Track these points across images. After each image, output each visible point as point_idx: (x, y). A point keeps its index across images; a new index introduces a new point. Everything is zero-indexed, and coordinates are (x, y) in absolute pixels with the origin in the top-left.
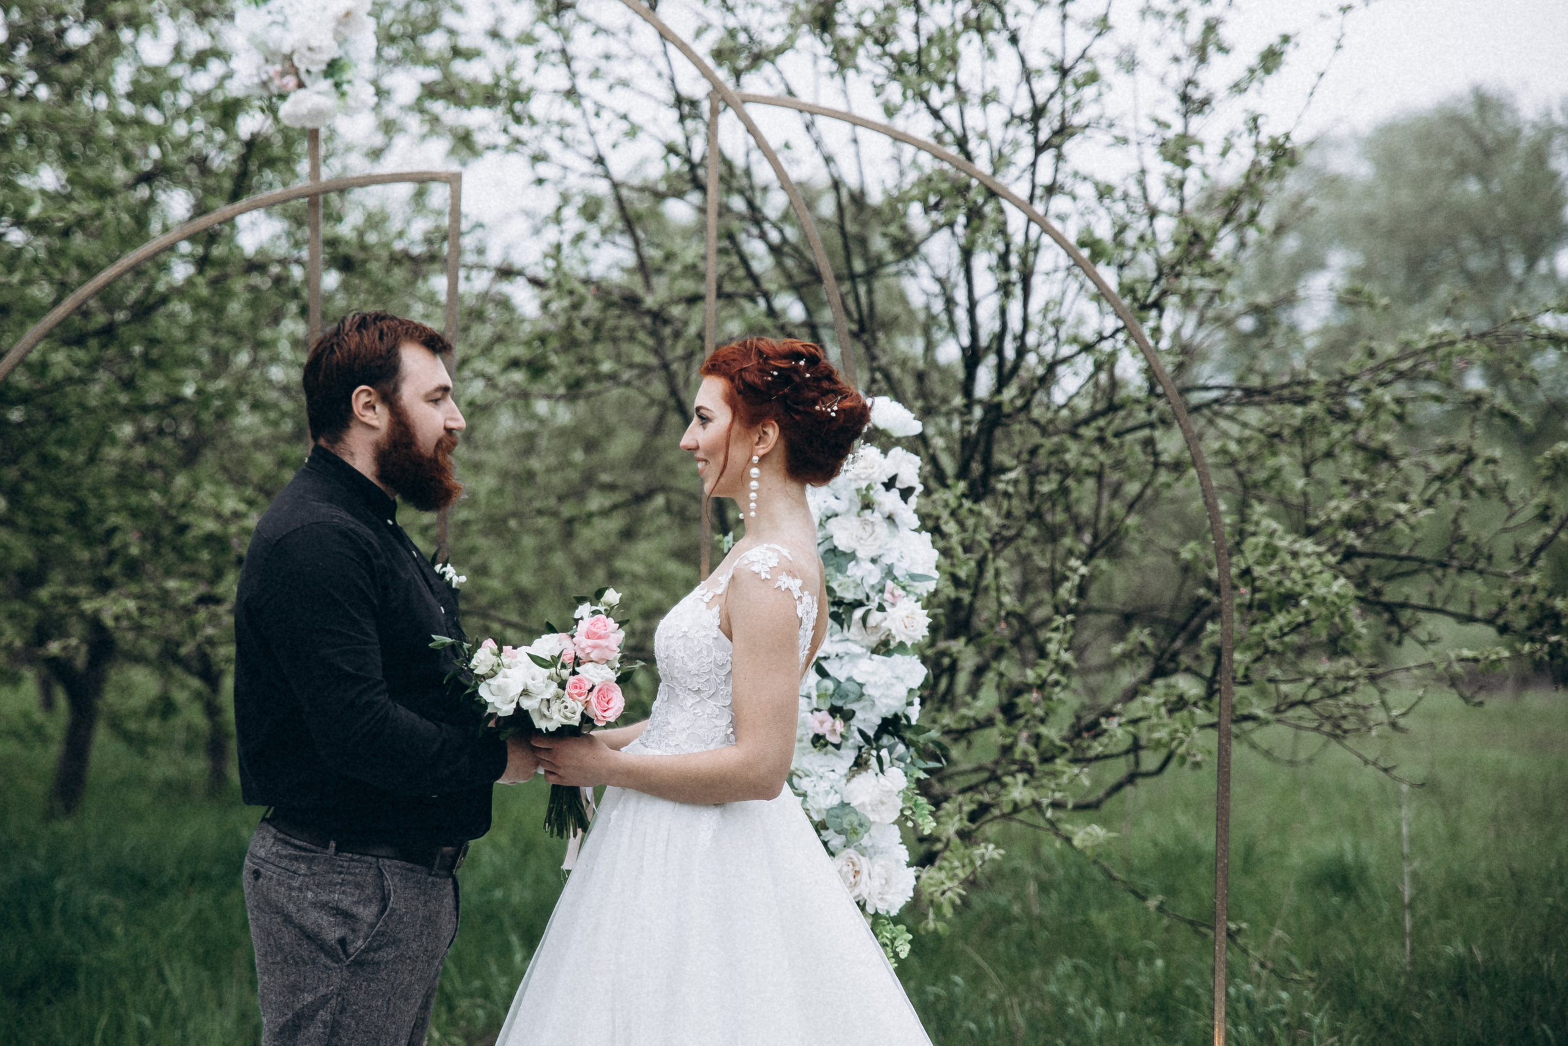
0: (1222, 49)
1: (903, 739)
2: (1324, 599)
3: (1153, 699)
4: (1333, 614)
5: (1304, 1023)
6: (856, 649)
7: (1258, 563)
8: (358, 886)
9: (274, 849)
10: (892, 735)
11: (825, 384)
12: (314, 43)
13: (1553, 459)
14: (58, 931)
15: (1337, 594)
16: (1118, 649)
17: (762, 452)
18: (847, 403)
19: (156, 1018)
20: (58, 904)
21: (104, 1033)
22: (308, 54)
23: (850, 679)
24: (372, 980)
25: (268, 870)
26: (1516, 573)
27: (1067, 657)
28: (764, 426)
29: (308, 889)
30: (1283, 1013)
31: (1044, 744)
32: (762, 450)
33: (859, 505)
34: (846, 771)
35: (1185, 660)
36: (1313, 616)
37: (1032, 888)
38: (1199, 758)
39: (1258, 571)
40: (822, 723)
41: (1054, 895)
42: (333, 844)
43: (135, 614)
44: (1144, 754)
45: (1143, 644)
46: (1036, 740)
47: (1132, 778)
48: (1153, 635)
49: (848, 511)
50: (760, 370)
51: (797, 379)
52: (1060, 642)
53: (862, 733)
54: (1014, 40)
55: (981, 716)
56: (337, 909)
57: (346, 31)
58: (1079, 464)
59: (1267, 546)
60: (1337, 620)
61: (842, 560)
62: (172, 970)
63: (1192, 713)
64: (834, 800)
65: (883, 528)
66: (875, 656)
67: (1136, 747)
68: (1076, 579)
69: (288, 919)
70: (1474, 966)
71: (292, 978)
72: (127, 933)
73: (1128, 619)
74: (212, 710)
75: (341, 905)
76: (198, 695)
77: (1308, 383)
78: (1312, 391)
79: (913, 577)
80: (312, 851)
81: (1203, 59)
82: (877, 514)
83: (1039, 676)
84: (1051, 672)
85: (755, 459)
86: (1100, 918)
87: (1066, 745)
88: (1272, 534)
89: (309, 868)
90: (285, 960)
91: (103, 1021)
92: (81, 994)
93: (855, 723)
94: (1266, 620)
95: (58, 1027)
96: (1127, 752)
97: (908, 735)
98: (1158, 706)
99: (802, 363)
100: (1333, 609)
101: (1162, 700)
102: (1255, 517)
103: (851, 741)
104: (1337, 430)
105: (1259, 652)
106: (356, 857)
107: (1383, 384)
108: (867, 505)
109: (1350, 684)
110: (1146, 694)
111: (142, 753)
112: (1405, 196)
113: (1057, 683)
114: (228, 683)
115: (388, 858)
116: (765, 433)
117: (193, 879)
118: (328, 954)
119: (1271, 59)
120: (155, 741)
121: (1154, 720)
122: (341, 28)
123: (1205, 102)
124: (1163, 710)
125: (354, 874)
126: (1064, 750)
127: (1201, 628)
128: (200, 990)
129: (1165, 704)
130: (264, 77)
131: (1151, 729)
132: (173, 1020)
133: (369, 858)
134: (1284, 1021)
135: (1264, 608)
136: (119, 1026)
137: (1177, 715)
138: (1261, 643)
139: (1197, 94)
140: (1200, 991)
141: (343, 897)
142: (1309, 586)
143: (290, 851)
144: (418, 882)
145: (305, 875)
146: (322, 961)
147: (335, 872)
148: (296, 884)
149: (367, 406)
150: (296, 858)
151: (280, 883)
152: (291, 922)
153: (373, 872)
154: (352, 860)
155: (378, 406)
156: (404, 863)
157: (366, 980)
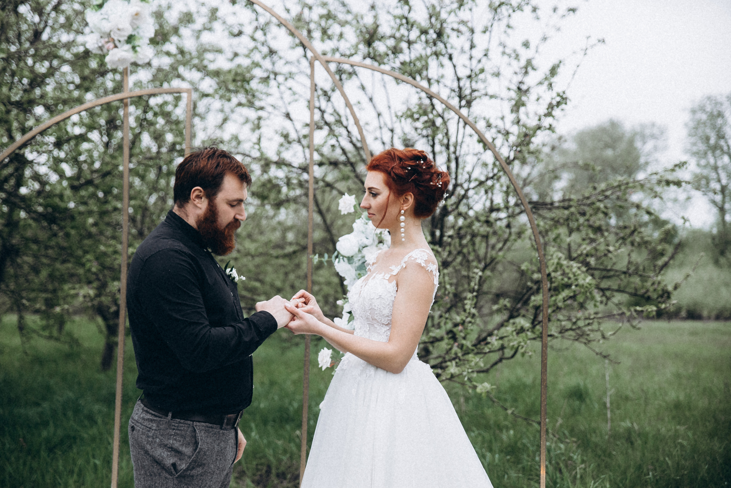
0: (534, 69)
2: (583, 285)
3: (510, 328)
4: (586, 292)
5: (570, 458)
7: (554, 271)
8: (182, 436)
9: (142, 416)
12: (120, 27)
13: (665, 231)
15: (588, 283)
16: (495, 307)
22: (118, 32)
24: (190, 484)
25: (138, 427)
26: (653, 276)
27: (473, 311)
28: (406, 196)
29: (157, 437)
30: (563, 454)
31: (464, 348)
32: (405, 207)
33: (377, 241)
35: (523, 312)
36: (577, 293)
37: (462, 400)
38: (530, 354)
39: (553, 274)
41: (471, 402)
42: (170, 414)
44: (506, 351)
45: (505, 306)
46: (461, 347)
47: (501, 360)
48: (509, 302)
49: (372, 244)
51: (420, 170)
52: (471, 305)
54: (451, 58)
55: (438, 336)
56: (172, 448)
57: (137, 22)
58: (478, 230)
59: (558, 263)
60: (588, 294)
63: (527, 335)
67: (502, 348)
68: (477, 278)
69: (147, 452)
70: (635, 431)
73: (498, 296)
75: (174, 446)
77: (570, 200)
78: (571, 203)
80: (159, 417)
81: (526, 73)
83: (462, 319)
84: (467, 317)
85: (402, 211)
86: (489, 412)
87: (473, 348)
88: (560, 259)
89: (158, 426)
94: (557, 295)
96: (499, 350)
98: (513, 331)
100: (587, 289)
101: (514, 329)
102: (551, 253)
104: (582, 220)
105: (555, 308)
106: (182, 421)
107: (599, 201)
108: (381, 241)
109: (591, 321)
110: (506, 326)
112: (587, 155)
113: (470, 322)
115: (199, 422)
116: (406, 199)
118: (166, 471)
119: (553, 71)
121: (511, 337)
122: (134, 21)
123: (527, 91)
124: (514, 333)
125: (180, 430)
126: (473, 350)
127: (529, 299)
129: (515, 330)
130: (100, 45)
131: (509, 341)
134: (563, 458)
135: (556, 290)
137: (521, 335)
138: (555, 304)
139: (524, 87)
140: (529, 445)
141: (175, 442)
142: (576, 280)
143: (149, 416)
144: (215, 434)
145: (156, 430)
146: (165, 474)
147: (170, 429)
148: (151, 434)
149: (198, 197)
150: (151, 421)
151: (143, 434)
152: (148, 454)
153: (190, 429)
154: (180, 423)
155: (203, 198)
156: (207, 424)
157: (186, 484)
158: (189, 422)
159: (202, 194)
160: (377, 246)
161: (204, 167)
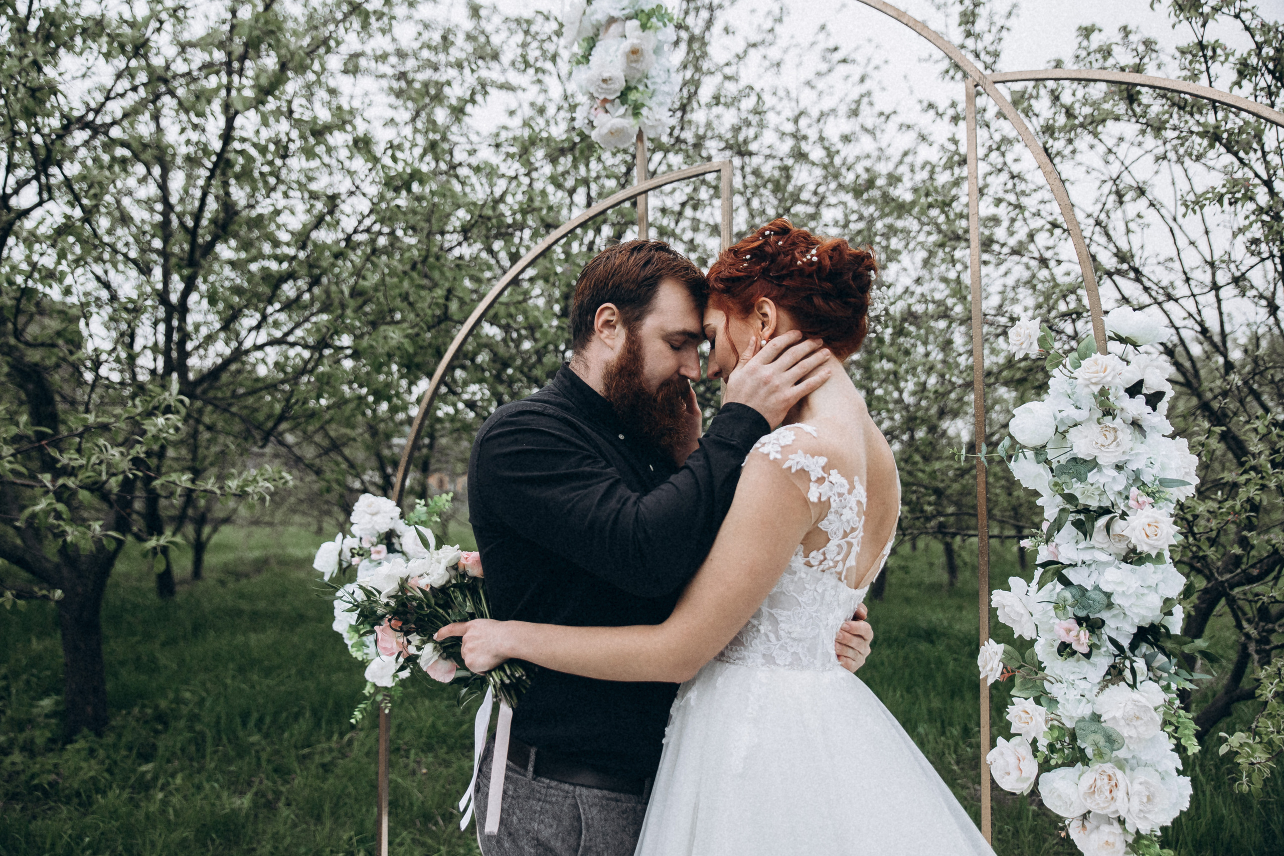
1: (1163, 650)
6: (1103, 557)
8: (554, 815)
10: (1151, 644)
23: (1097, 588)
28: (759, 308)
29: (513, 813)
32: (767, 333)
33: (1099, 413)
34: (1099, 679)
40: (1069, 631)
42: (530, 769)
49: (1089, 419)
51: (769, 250)
53: (1113, 641)
56: (537, 839)
61: (1082, 469)
64: (1085, 710)
65: (1126, 435)
66: (1124, 565)
75: (540, 837)
79: (1163, 482)
80: (516, 771)
82: (1118, 420)
89: (515, 790)
93: (1107, 631)
97: (1169, 645)
103: (1103, 649)
108: (1108, 412)
116: (763, 314)
141: (542, 826)
145: (513, 797)
147: (534, 798)
149: (608, 324)
153: (569, 801)
155: (619, 327)
156: (606, 792)
158: (566, 787)
159: (614, 318)
161: (620, 265)
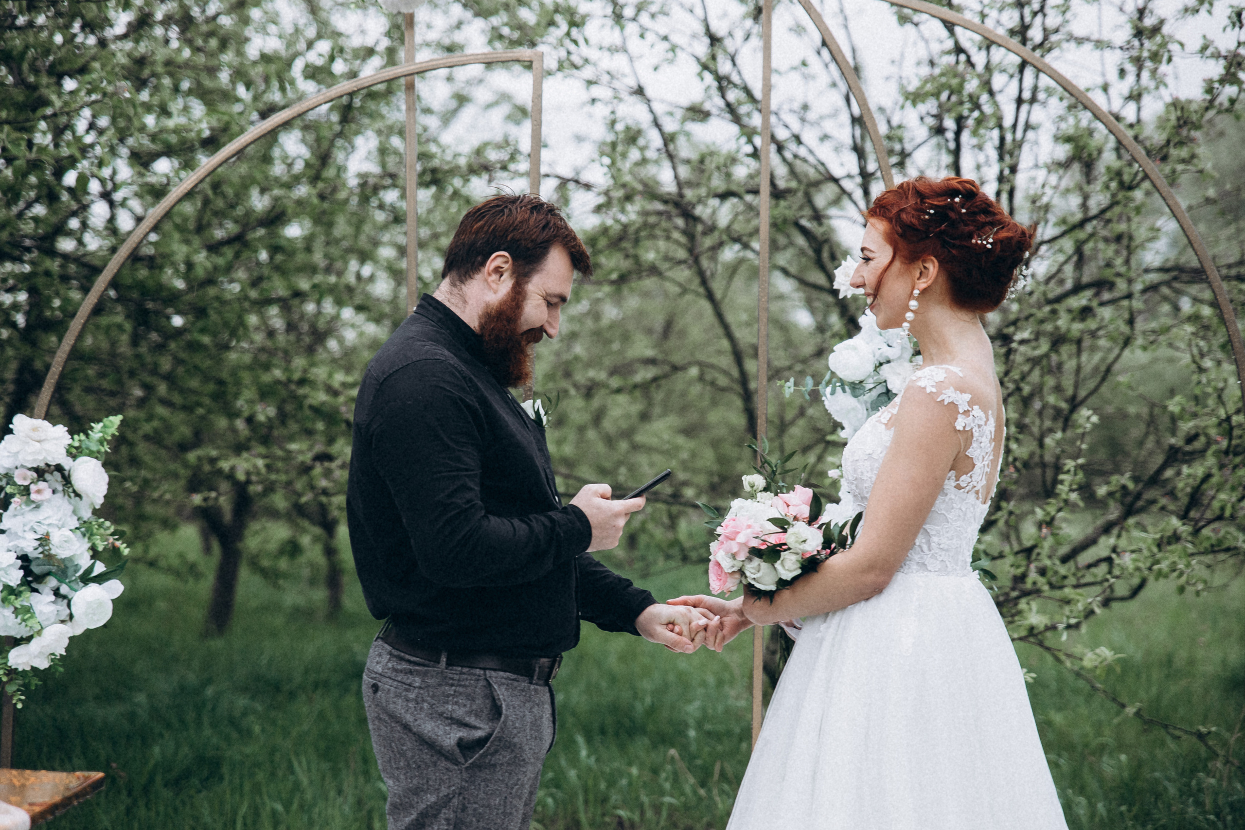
8: (469, 697)
9: (390, 665)
11: (982, 218)
14: (207, 732)
17: (923, 286)
18: (1004, 234)
19: (287, 805)
20: (209, 707)
21: (244, 818)
24: (489, 780)
25: (386, 685)
27: (1074, 497)
28: (924, 261)
29: (423, 701)
31: (1049, 574)
32: (922, 284)
42: (444, 659)
43: (263, 471)
46: (1043, 571)
50: (916, 210)
51: (952, 215)
52: (1071, 483)
56: (451, 718)
62: (300, 763)
63: (1185, 548)
69: (406, 727)
71: (415, 782)
72: (263, 730)
74: (330, 552)
75: (454, 716)
76: (316, 539)
80: (424, 665)
83: (1048, 514)
84: (1059, 510)
85: (916, 292)
89: (423, 681)
90: (408, 765)
91: (244, 809)
92: (226, 782)
95: (206, 812)
99: (957, 200)
106: (465, 670)
111: (276, 586)
113: (1064, 520)
114: (343, 531)
115: (495, 670)
116: (925, 268)
117: (316, 685)
118: (447, 758)
120: (285, 576)
125: (464, 686)
128: (323, 778)
129: (1161, 538)
132: (301, 806)
133: (478, 671)
136: (256, 811)
137: (1171, 548)
141: (456, 707)
143: (405, 666)
144: (523, 690)
145: (420, 688)
146: (443, 764)
147: (447, 684)
148: (412, 696)
150: (411, 672)
151: (398, 696)
152: (410, 730)
153: (482, 683)
154: (462, 673)
155: (507, 275)
157: (484, 780)
160: (911, 362)
